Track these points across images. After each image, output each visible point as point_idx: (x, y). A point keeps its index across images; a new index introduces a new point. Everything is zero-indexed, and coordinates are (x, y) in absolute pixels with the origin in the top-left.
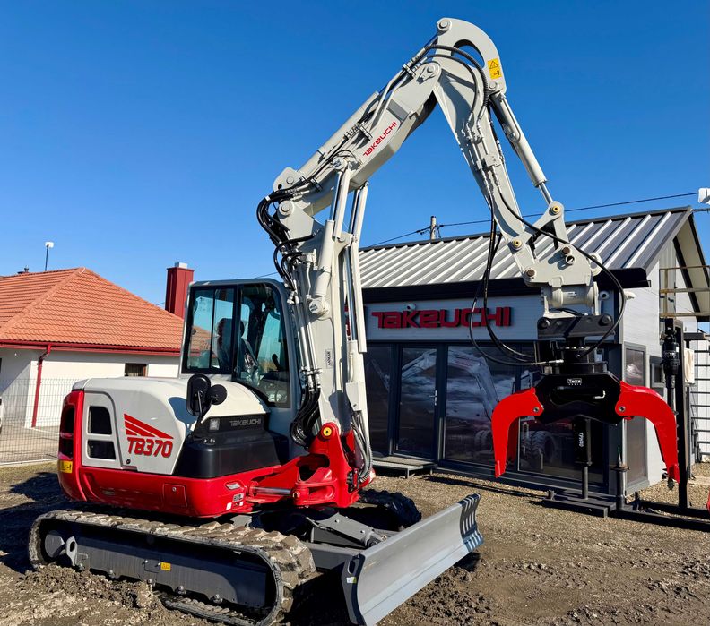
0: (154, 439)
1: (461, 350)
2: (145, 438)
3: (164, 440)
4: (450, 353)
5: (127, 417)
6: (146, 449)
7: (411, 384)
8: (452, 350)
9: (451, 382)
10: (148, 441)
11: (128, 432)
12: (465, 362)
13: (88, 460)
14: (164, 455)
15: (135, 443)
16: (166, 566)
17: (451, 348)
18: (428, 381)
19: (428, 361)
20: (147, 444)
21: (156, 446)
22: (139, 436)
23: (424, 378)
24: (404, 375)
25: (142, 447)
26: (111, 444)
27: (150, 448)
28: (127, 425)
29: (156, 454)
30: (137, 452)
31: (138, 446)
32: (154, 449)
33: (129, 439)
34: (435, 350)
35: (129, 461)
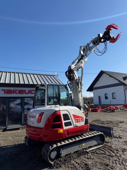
0: (80, 118)
1: (28, 99)
2: (78, 119)
3: (82, 118)
4: (25, 99)
5: (73, 115)
6: (79, 121)
7: (13, 107)
8: (26, 99)
9: (25, 106)
10: (79, 119)
11: (74, 118)
12: (29, 101)
13: (65, 128)
14: (83, 121)
15: (76, 120)
16: (84, 144)
17: (25, 98)
18: (19, 106)
19: (18, 102)
20: (79, 120)
21: (81, 120)
22: (77, 119)
23: (17, 106)
24: (10, 105)
25: (78, 121)
26: (70, 122)
27: (80, 120)
28: (74, 117)
29: (81, 122)
30: (77, 122)
31: (77, 121)
32: (80, 121)
33: (75, 120)
34: (21, 99)
35: (75, 125)
